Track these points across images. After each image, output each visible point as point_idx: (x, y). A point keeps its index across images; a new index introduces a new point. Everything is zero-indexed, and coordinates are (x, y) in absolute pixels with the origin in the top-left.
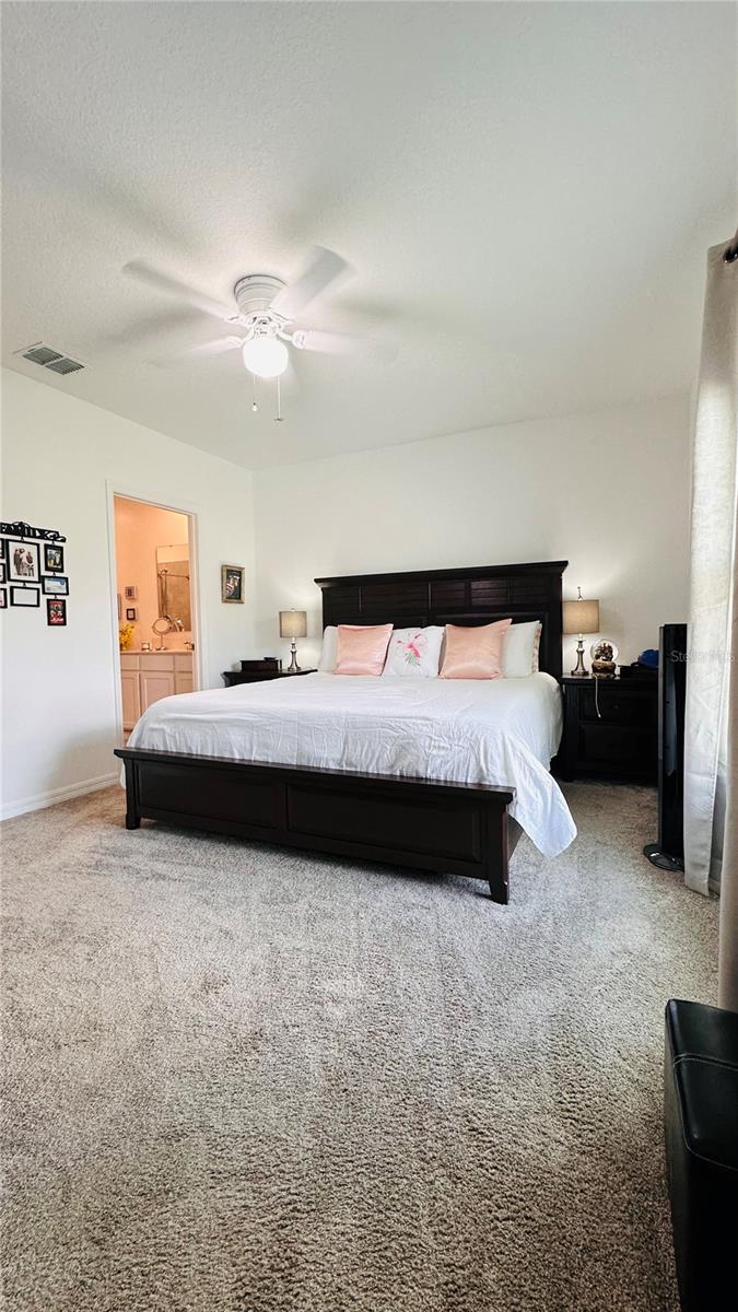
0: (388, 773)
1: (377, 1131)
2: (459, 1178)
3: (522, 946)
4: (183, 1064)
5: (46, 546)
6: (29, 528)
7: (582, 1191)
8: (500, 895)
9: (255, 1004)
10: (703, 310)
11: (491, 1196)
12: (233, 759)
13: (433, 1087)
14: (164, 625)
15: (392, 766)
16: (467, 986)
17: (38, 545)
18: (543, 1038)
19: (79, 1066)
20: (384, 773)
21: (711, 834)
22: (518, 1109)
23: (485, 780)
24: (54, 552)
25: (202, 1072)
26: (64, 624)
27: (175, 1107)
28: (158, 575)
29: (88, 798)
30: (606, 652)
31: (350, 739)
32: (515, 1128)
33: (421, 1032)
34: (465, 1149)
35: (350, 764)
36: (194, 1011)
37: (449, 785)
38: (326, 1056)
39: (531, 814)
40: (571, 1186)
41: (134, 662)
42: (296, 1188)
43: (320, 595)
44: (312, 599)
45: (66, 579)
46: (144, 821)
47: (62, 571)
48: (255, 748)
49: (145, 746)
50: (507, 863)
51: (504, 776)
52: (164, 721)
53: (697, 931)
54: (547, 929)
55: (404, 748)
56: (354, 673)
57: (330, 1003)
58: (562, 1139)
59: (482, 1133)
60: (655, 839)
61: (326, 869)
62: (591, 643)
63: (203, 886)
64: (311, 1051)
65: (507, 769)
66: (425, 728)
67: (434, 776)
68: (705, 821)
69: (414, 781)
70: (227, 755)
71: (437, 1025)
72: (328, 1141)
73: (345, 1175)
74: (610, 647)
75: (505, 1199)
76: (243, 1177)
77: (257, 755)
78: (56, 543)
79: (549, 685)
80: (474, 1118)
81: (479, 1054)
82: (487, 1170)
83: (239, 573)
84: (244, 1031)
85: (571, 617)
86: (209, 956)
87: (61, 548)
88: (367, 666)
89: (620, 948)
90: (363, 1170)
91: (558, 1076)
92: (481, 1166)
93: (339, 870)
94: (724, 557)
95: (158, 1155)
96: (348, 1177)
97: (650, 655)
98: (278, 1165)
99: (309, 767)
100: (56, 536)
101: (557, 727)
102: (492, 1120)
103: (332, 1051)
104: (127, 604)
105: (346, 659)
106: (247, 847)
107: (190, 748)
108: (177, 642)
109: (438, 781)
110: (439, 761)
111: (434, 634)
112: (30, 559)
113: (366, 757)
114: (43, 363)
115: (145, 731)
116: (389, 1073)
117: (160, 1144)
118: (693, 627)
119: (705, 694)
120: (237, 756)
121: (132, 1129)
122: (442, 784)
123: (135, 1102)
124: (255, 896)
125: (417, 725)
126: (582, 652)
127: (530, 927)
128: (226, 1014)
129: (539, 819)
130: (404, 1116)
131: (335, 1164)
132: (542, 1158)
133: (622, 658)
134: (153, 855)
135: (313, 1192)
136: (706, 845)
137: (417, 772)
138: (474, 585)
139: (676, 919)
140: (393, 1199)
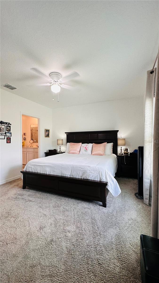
0: (81, 178)
1: (78, 264)
2: (96, 276)
3: (109, 218)
4: (35, 248)
5: (7, 126)
6: (3, 122)
7: (123, 278)
8: (104, 205)
9: (51, 233)
10: (146, 83)
11: (103, 280)
12: (47, 174)
13: (90, 253)
14: (32, 141)
15: (82, 177)
16: (98, 228)
17: (5, 126)
18: (114, 240)
19: (12, 249)
20: (80, 178)
21: (149, 192)
22: (109, 258)
23: (101, 180)
24: (8, 127)
25: (39, 250)
26: (10, 143)
27: (34, 259)
28: (31, 130)
29: (14, 181)
30: (127, 150)
31: (72, 171)
32: (108, 263)
33: (88, 239)
34: (97, 268)
35: (73, 176)
36: (38, 234)
37: (94, 181)
38: (67, 246)
39: (111, 188)
40: (120, 277)
41: (25, 150)
42: (60, 279)
43: (66, 136)
44: (64, 137)
45: (11, 133)
46: (27, 187)
47: (10, 131)
48: (52, 172)
49: (27, 170)
50: (106, 198)
51: (105, 179)
52: (32, 165)
53: (146, 214)
54: (115, 213)
55: (84, 173)
56: (73, 153)
57: (68, 232)
58: (118, 265)
59: (101, 264)
60: (137, 191)
61: (67, 199)
62: (124, 148)
63: (40, 203)
64: (64, 244)
65: (106, 178)
66: (89, 169)
67: (90, 179)
68: (148, 189)
69: (86, 180)
70: (46, 173)
71: (91, 237)
72: (68, 267)
73: (71, 275)
74: (127, 149)
75: (106, 281)
76: (49, 277)
77: (52, 173)
78: (9, 125)
79: (115, 157)
80: (99, 261)
81: (100, 244)
82: (102, 274)
83: (49, 131)
84: (49, 239)
85: (119, 142)
86: (41, 221)
87: (10, 126)
88: (76, 152)
89: (130, 218)
90: (75, 274)
91: (117, 250)
92: (101, 272)
93: (70, 199)
94: (151, 134)
95: (29, 271)
96: (72, 276)
97: (136, 151)
98: (56, 273)
99: (63, 176)
100: (9, 124)
101: (116, 166)
102: (103, 261)
103: (68, 244)
104: (24, 137)
105: (72, 150)
106: (50, 194)
107: (37, 171)
108: (35, 145)
109: (91, 180)
110: (91, 176)
111: (90, 145)
112: (3, 129)
113: (76, 174)
114: (8, 87)
115: (28, 167)
116: (81, 250)
117: (30, 269)
118: (145, 148)
119: (147, 162)
120: (48, 173)
121: (24, 265)
122: (92, 181)
123: (24, 258)
124: (51, 206)
125: (87, 168)
126: (122, 150)
127: (111, 213)
128: (45, 235)
129: (113, 189)
130: (84, 260)
131: (69, 273)
132: (114, 270)
133: (130, 151)
134: (29, 195)
135: (64, 280)
136: (148, 194)
137: (87, 178)
138: (99, 135)
139: (142, 211)
140: (82, 281)
